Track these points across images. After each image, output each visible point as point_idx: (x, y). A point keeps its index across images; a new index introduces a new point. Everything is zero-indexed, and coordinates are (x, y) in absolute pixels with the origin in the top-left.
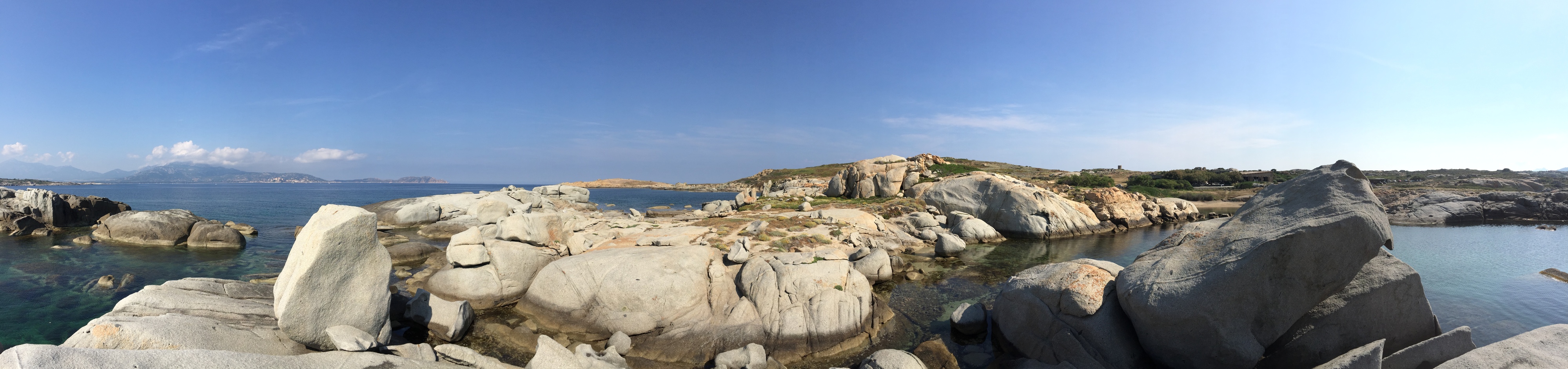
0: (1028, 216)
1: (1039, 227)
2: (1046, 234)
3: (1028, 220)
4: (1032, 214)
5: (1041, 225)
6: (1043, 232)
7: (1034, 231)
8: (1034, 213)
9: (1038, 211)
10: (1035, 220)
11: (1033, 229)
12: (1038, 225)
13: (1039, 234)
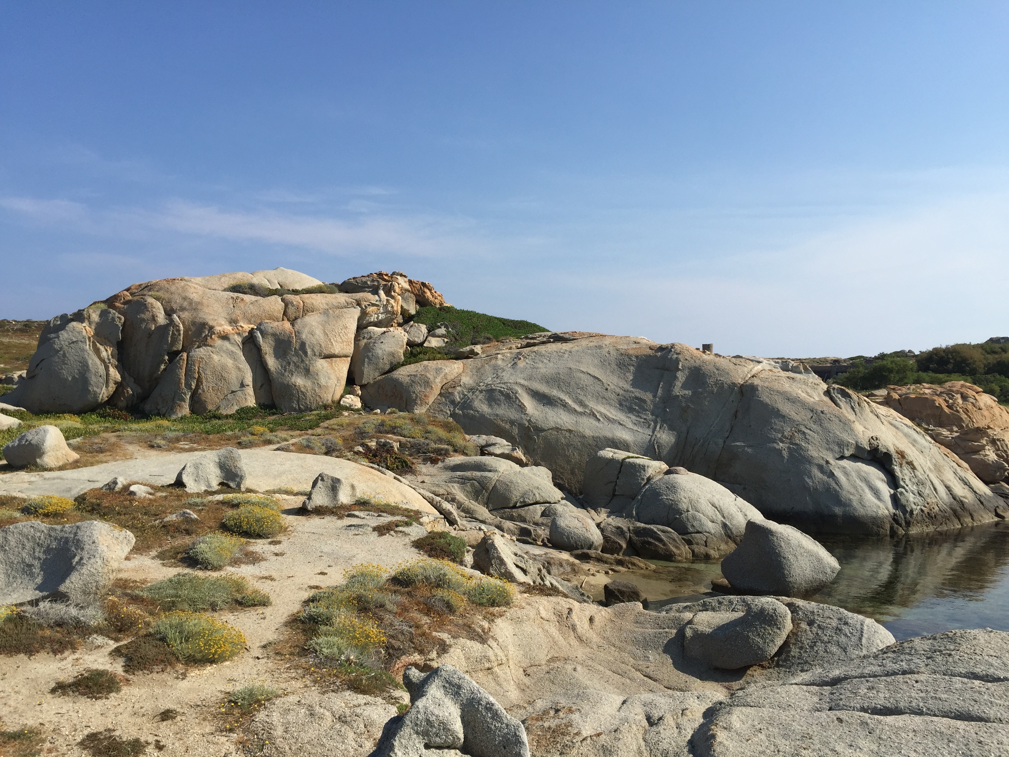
0: (832, 461)
1: (869, 496)
2: (895, 518)
3: (831, 475)
4: (842, 458)
5: (876, 493)
6: (886, 512)
7: (861, 511)
8: (847, 453)
9: (858, 447)
10: (854, 474)
11: (855, 503)
12: (867, 490)
13: (876, 521)
